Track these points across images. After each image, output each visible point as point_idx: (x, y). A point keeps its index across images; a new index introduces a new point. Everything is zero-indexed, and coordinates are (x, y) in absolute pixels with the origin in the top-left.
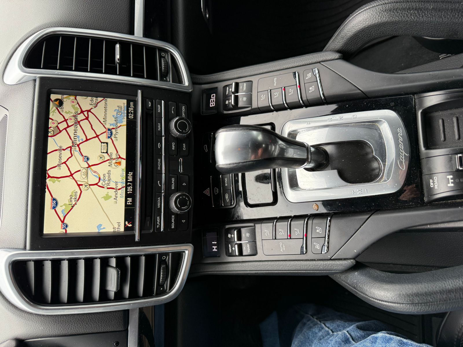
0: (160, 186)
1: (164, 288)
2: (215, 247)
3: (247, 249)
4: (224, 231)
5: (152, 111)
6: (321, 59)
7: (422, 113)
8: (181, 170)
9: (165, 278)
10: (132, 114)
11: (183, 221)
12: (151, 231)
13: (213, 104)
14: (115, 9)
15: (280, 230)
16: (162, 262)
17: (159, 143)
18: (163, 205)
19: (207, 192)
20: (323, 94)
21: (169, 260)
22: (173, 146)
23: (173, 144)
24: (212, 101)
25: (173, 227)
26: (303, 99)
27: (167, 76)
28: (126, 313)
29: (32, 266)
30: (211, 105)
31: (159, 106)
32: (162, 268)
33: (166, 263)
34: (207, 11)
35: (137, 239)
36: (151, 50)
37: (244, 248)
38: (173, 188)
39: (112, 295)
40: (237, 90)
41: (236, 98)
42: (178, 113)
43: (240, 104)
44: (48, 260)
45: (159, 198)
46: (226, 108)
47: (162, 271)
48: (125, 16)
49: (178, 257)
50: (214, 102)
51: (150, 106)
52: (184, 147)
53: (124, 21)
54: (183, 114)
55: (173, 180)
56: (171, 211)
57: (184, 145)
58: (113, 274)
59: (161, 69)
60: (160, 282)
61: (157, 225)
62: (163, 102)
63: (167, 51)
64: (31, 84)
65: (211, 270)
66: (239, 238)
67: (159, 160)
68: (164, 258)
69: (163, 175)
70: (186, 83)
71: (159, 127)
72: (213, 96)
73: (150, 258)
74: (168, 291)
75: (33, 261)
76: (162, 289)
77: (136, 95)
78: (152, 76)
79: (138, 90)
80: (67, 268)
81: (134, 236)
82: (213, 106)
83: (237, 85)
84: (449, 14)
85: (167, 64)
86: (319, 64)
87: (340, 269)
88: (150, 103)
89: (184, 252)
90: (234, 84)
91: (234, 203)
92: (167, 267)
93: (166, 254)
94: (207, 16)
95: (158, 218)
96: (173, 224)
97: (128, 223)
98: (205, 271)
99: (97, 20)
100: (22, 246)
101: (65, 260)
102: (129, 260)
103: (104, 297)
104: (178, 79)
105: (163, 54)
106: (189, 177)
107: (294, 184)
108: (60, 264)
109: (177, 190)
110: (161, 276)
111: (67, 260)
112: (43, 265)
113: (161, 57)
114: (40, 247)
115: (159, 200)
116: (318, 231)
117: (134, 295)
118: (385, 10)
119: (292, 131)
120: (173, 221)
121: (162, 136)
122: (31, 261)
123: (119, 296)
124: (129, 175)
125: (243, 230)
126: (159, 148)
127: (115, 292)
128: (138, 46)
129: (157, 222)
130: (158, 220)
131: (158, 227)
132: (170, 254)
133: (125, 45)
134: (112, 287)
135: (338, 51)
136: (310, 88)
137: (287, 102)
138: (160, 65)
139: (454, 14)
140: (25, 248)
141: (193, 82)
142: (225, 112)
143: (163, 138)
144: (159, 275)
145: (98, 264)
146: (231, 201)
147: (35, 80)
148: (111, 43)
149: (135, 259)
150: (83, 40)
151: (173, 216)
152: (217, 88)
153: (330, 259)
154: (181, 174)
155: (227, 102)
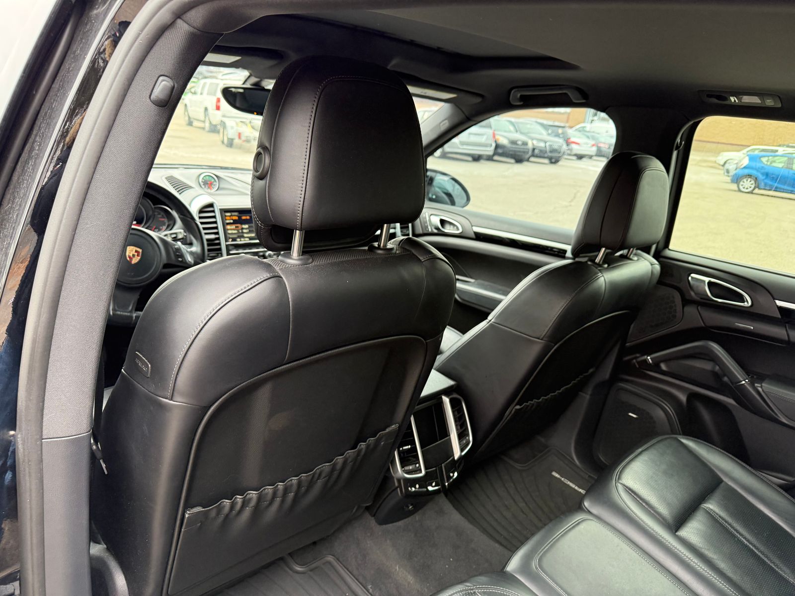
80: (214, 221)
100: (218, 206)
101: (217, 220)
102: (218, 242)
112: (213, 213)
114: (220, 211)
122: (214, 209)
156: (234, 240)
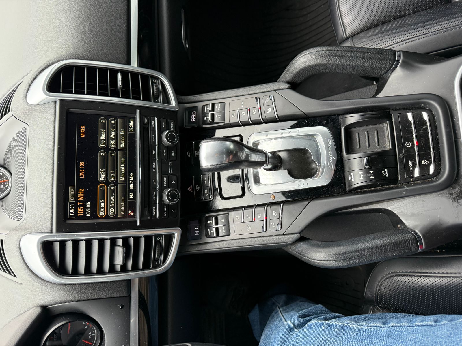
0: (155, 183)
1: (158, 262)
2: (197, 232)
3: (222, 232)
4: (204, 219)
5: (147, 126)
6: (276, 88)
7: (344, 128)
8: (171, 172)
9: (160, 255)
10: (132, 128)
11: (173, 210)
12: (149, 218)
13: (194, 119)
14: (115, 44)
15: (247, 215)
16: (157, 242)
17: (154, 151)
18: (157, 198)
19: (190, 189)
20: (277, 114)
21: (163, 240)
22: (165, 153)
23: (165, 151)
24: (193, 117)
25: (165, 215)
26: (263, 118)
27: (158, 98)
28: (128, 283)
29: (57, 247)
30: (193, 120)
31: (153, 122)
32: (157, 246)
33: (160, 243)
34: (187, 42)
35: (138, 224)
36: (145, 77)
37: (220, 231)
38: (165, 185)
39: (118, 268)
40: (213, 109)
41: (213, 115)
42: (168, 127)
43: (216, 120)
44: (70, 241)
45: (154, 193)
46: (205, 122)
47: (157, 248)
48: (124, 50)
49: (169, 238)
50: (194, 117)
51: (146, 121)
52: (173, 153)
53: (123, 54)
54: (172, 128)
55: (165, 179)
56: (164, 203)
57: (173, 152)
58: (120, 252)
59: (153, 93)
60: (156, 257)
61: (153, 213)
62: (156, 118)
63: (157, 78)
64: (53, 104)
65: (194, 250)
66: (217, 223)
67: (154, 164)
68: (159, 239)
69: (157, 175)
70: (173, 103)
71: (153, 138)
72: (194, 113)
73: (148, 238)
74: (161, 264)
75: (58, 241)
76: (157, 263)
77: (135, 114)
78: (147, 98)
79: (137, 110)
80: (85, 246)
81: (136, 221)
82: (194, 121)
83: (213, 105)
84: (361, 60)
85: (158, 88)
86: (274, 91)
87: (290, 241)
88: (146, 119)
89: (174, 234)
90: (210, 105)
91: (212, 197)
92: (161, 246)
93: (160, 236)
94: (187, 46)
95: (154, 208)
96: (165, 212)
97: (131, 212)
98: (189, 251)
99: (101, 53)
100: (49, 230)
101: (83, 241)
102: (132, 240)
103: (112, 270)
104: (167, 100)
105: (154, 81)
106: (177, 176)
107: (257, 180)
108: (79, 244)
109: (168, 187)
110: (157, 252)
111: (84, 241)
112: (66, 245)
113: (153, 83)
114: (64, 230)
115: (154, 195)
116: (274, 214)
117: (135, 268)
118: (319, 56)
119: (255, 141)
120: (165, 210)
121: (156, 145)
122: (56, 241)
123: (124, 269)
124: (131, 176)
125: (219, 217)
126: (154, 154)
127: (121, 265)
128: (135, 75)
129: (153, 211)
130: (154, 210)
131: (154, 215)
132: (164, 236)
133: (125, 73)
134: (119, 261)
135: (288, 83)
136: (268, 110)
137: (251, 119)
138: (153, 90)
139: (365, 61)
140: (51, 232)
141: (179, 102)
142: (204, 126)
143: (157, 146)
144: (155, 252)
145: (108, 243)
146: (209, 196)
147: (56, 102)
148: (114, 72)
149: (137, 239)
150: (92, 69)
151: (165, 207)
152: (197, 107)
153: (283, 234)
154: (171, 174)
155: (205, 118)
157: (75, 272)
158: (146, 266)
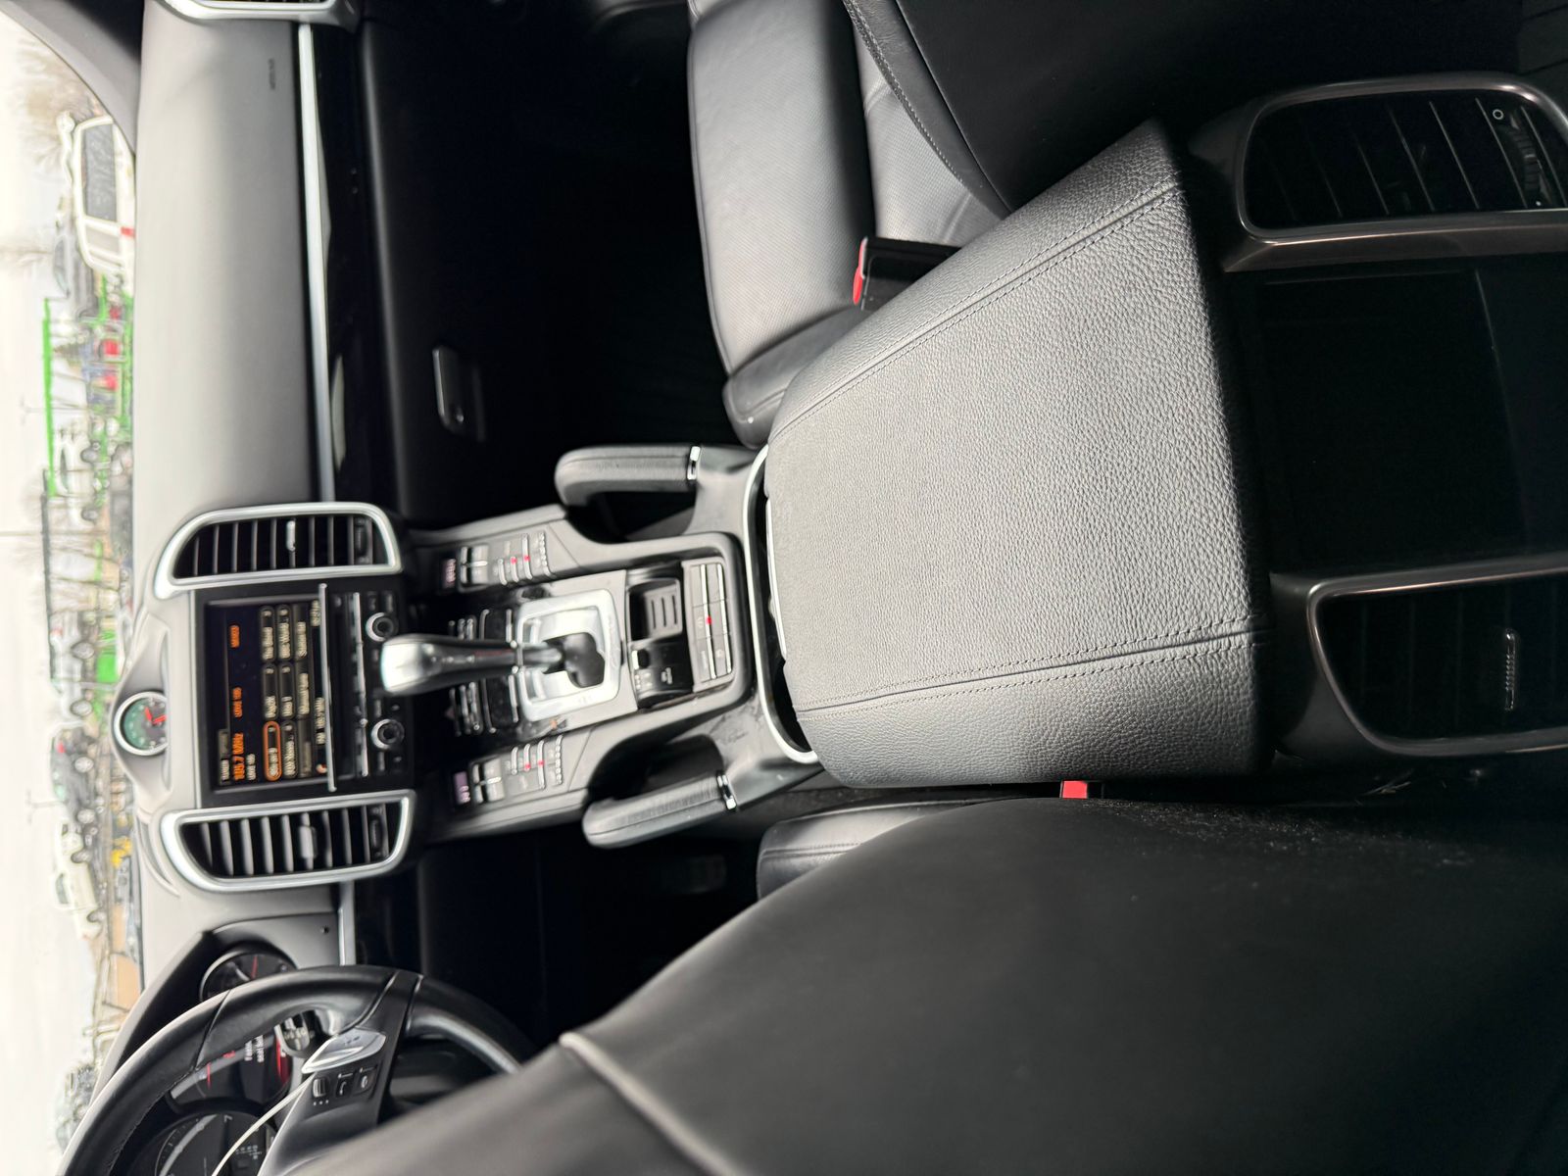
0: (359, 711)
1: (380, 850)
4: (470, 769)
5: (340, 611)
6: (549, 518)
7: (629, 595)
9: (381, 840)
11: (396, 760)
12: (350, 775)
13: (451, 578)
15: (520, 759)
16: (372, 817)
18: (363, 740)
19: (450, 713)
20: (549, 570)
21: (382, 812)
22: (376, 657)
23: (375, 653)
25: (383, 769)
26: (533, 573)
27: (364, 554)
28: (334, 891)
29: (206, 830)
32: (373, 825)
33: (378, 818)
35: (332, 786)
36: (341, 519)
37: (489, 791)
38: (379, 715)
39: (310, 864)
40: (469, 559)
41: (469, 571)
42: (381, 608)
43: (475, 580)
44: (225, 821)
45: (358, 731)
47: (373, 830)
49: (394, 810)
51: (337, 604)
54: (389, 607)
55: (378, 703)
56: (376, 748)
58: (307, 835)
59: (355, 545)
60: (374, 843)
62: (357, 595)
64: (186, 599)
66: (482, 777)
68: (374, 811)
69: (364, 698)
70: (394, 561)
71: (353, 631)
73: (355, 812)
74: (387, 854)
75: (207, 823)
76: (377, 852)
77: (318, 593)
78: (342, 560)
79: (322, 586)
80: (249, 830)
81: (328, 782)
82: (449, 581)
83: (469, 551)
85: (365, 535)
87: (577, 803)
88: (337, 600)
89: (401, 800)
91: (479, 728)
92: (381, 823)
93: (377, 805)
95: (359, 758)
96: (382, 765)
97: (319, 768)
100: (192, 806)
101: (244, 819)
102: (326, 816)
103: (300, 866)
105: (360, 523)
108: (239, 824)
109: (384, 717)
110: (374, 835)
111: (247, 819)
112: (220, 828)
113: (356, 526)
114: (213, 805)
115: (358, 735)
116: (551, 756)
117: (339, 863)
119: (527, 621)
120: (381, 761)
122: (204, 823)
123: (320, 865)
124: (318, 703)
125: (486, 765)
127: (313, 858)
128: (322, 519)
129: (357, 763)
131: (359, 770)
132: (382, 805)
133: (302, 520)
136: (538, 561)
138: (354, 540)
140: (195, 808)
142: (463, 591)
144: (370, 836)
145: (286, 823)
147: (188, 592)
148: (283, 521)
149: (335, 814)
150: (246, 525)
151: (380, 756)
152: (455, 552)
153: (565, 794)
156: (319, 756)
157: (240, 872)
158: (359, 860)
